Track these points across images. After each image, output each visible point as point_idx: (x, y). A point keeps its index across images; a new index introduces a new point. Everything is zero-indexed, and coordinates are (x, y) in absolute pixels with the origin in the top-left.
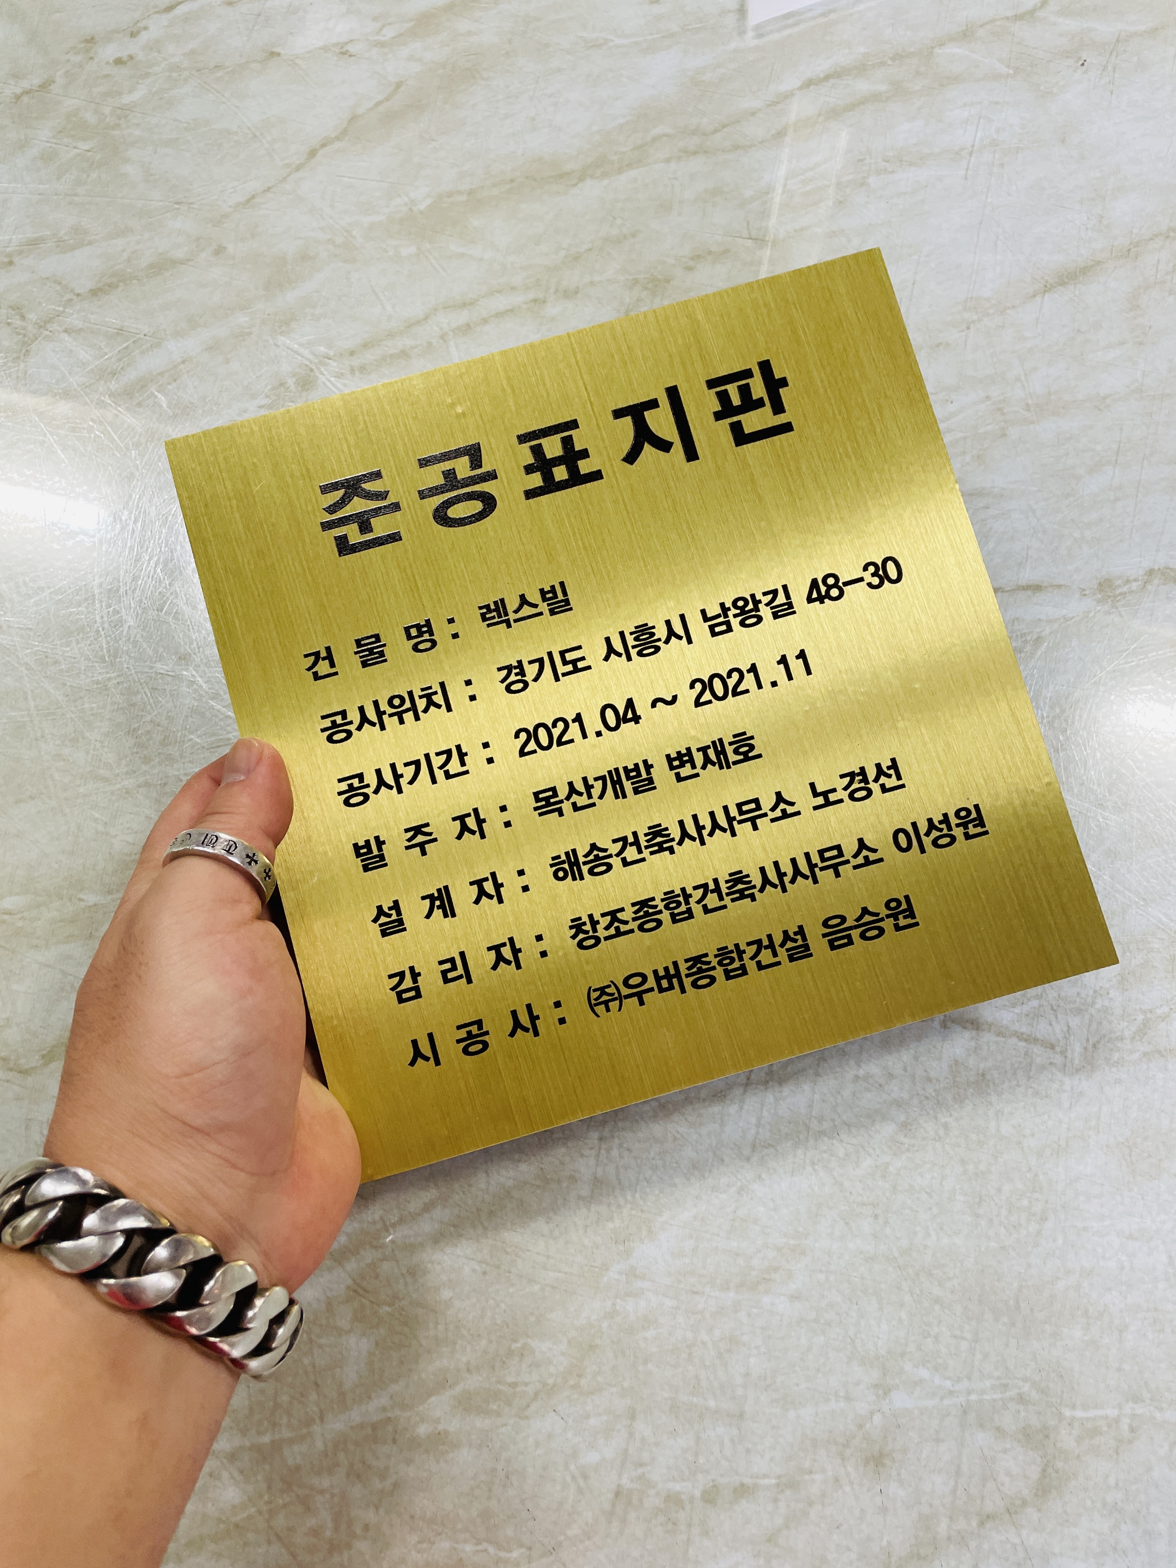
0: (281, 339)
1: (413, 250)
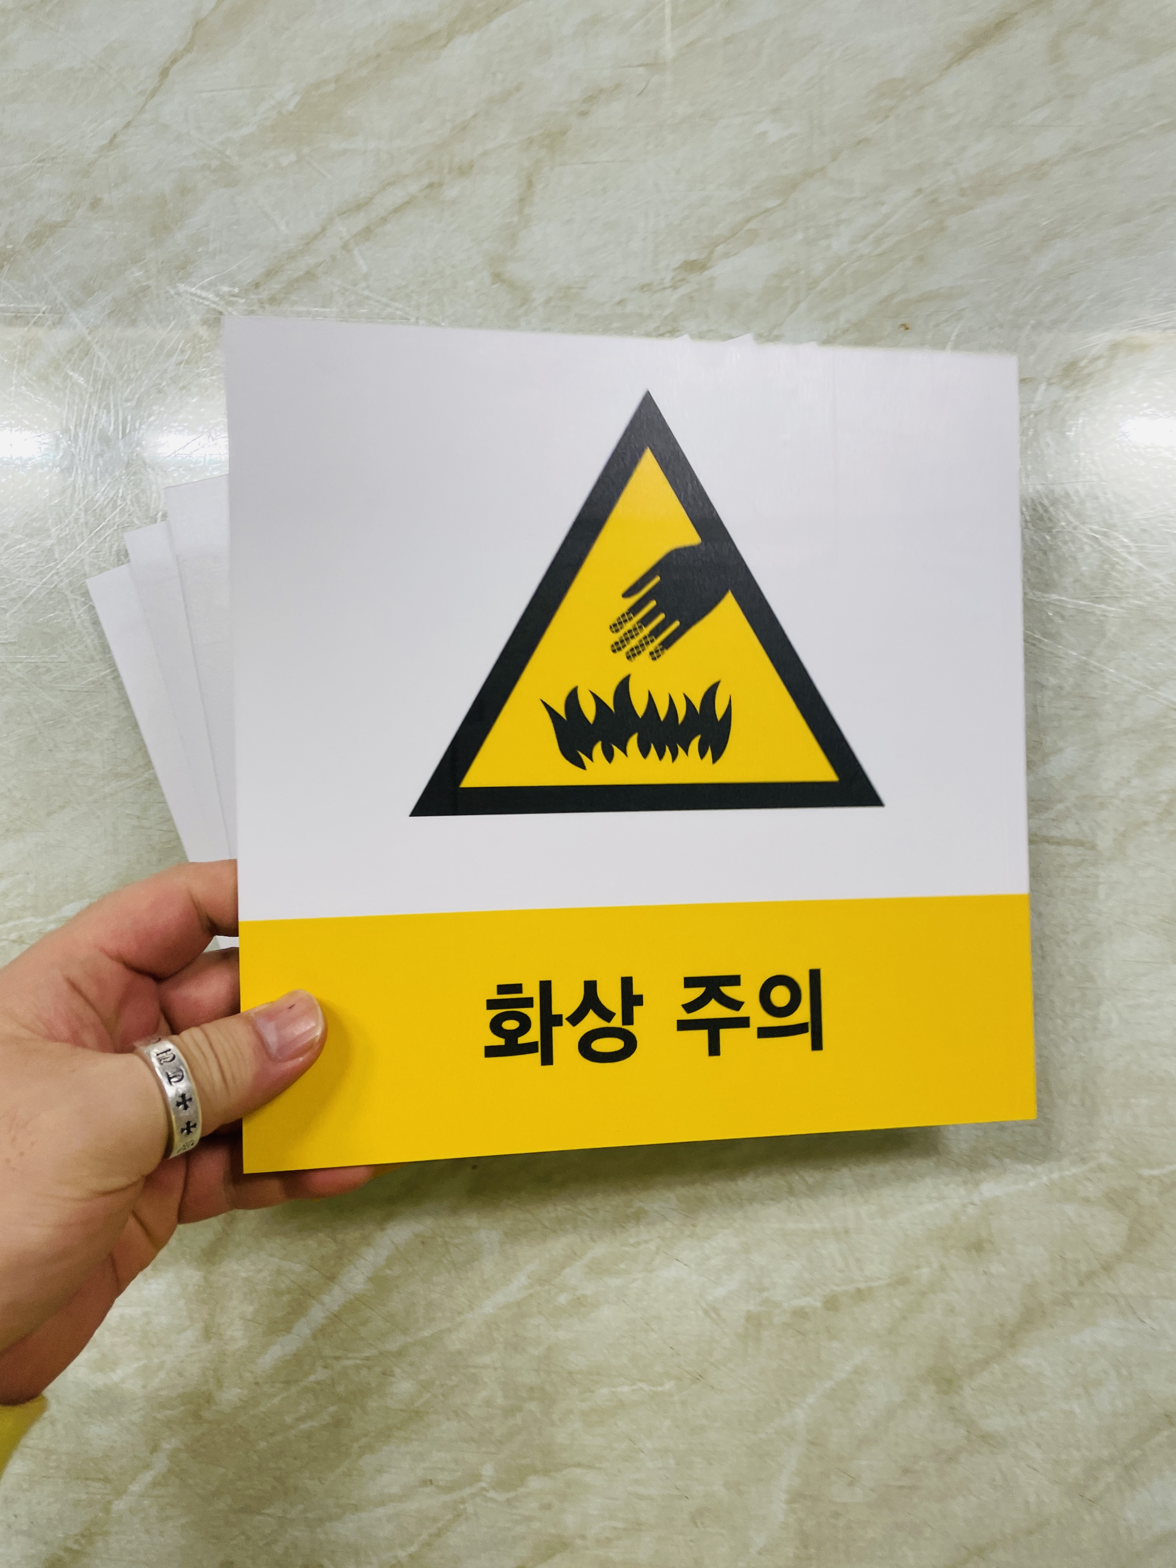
0: (182, 287)
1: (293, 157)
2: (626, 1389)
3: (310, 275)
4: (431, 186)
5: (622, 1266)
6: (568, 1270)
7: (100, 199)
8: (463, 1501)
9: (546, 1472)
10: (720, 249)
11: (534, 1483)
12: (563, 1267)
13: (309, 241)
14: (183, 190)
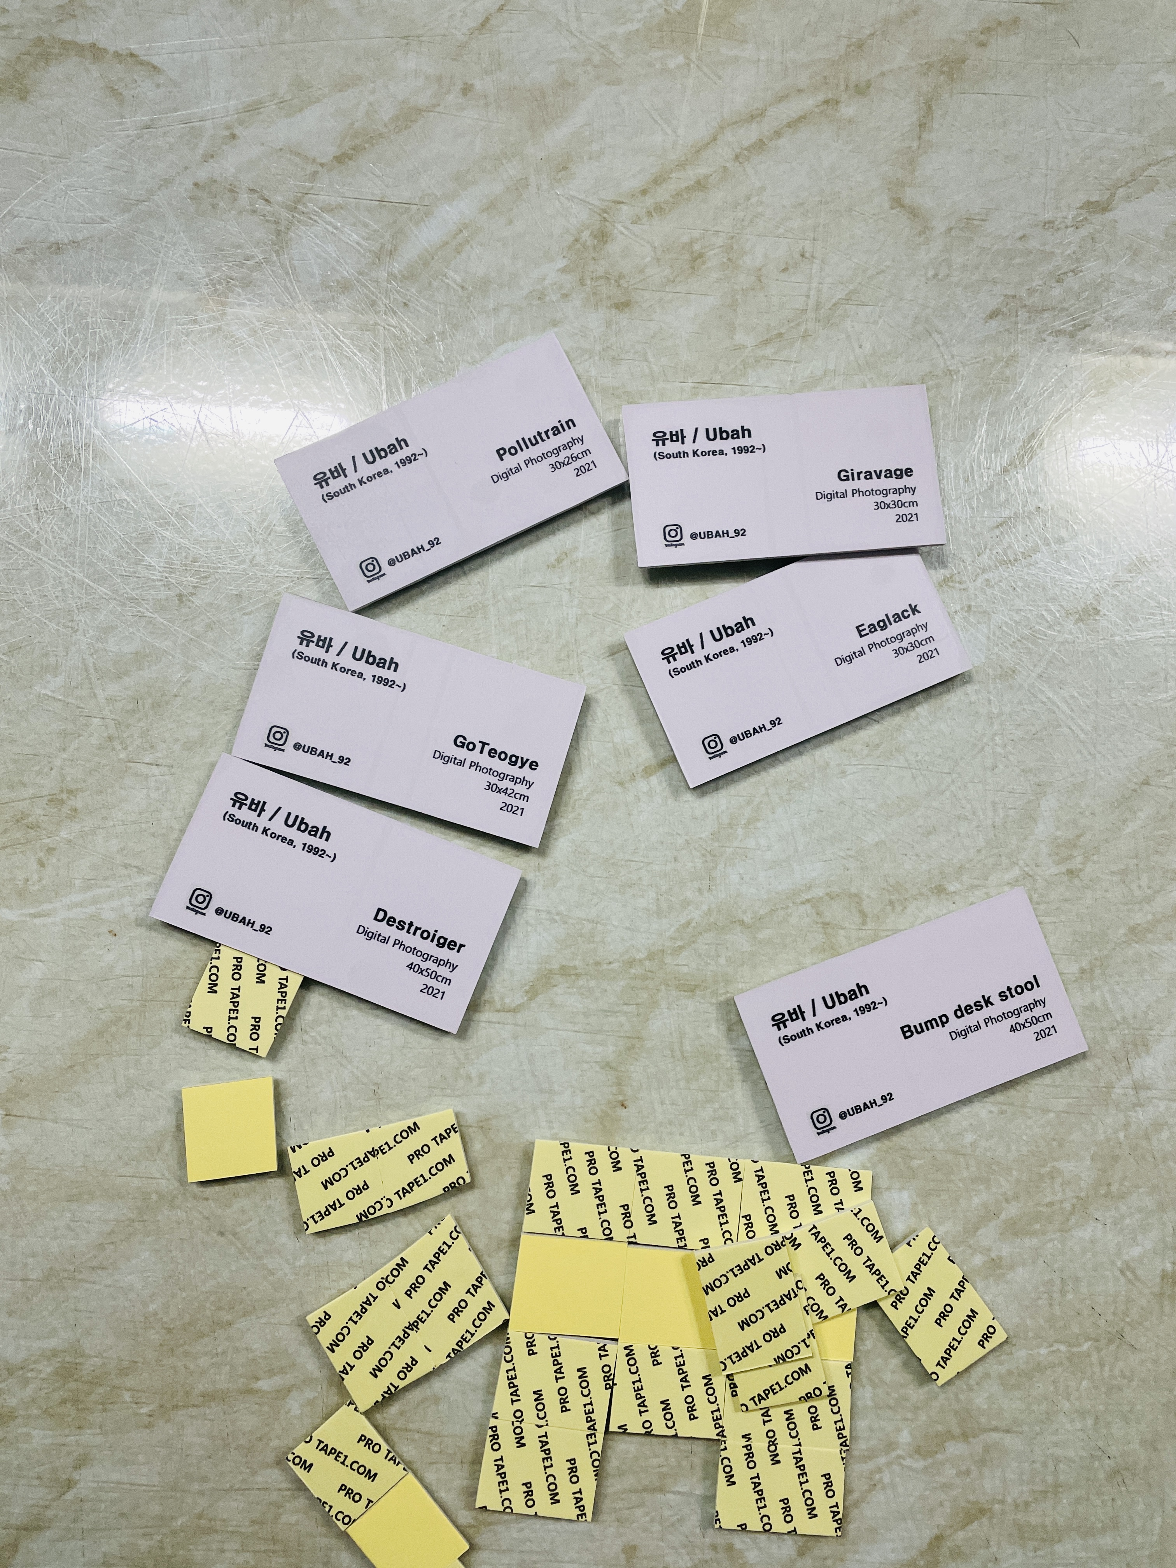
1: (680, 59)
2: (1043, 1351)
3: (701, 185)
4: (826, 102)
5: (1037, 1226)
6: (982, 1231)
7: (472, 85)
8: (879, 1470)
9: (965, 1436)
10: (1121, 192)
11: (953, 1449)
12: (977, 1229)
13: (698, 150)
14: (564, 84)
